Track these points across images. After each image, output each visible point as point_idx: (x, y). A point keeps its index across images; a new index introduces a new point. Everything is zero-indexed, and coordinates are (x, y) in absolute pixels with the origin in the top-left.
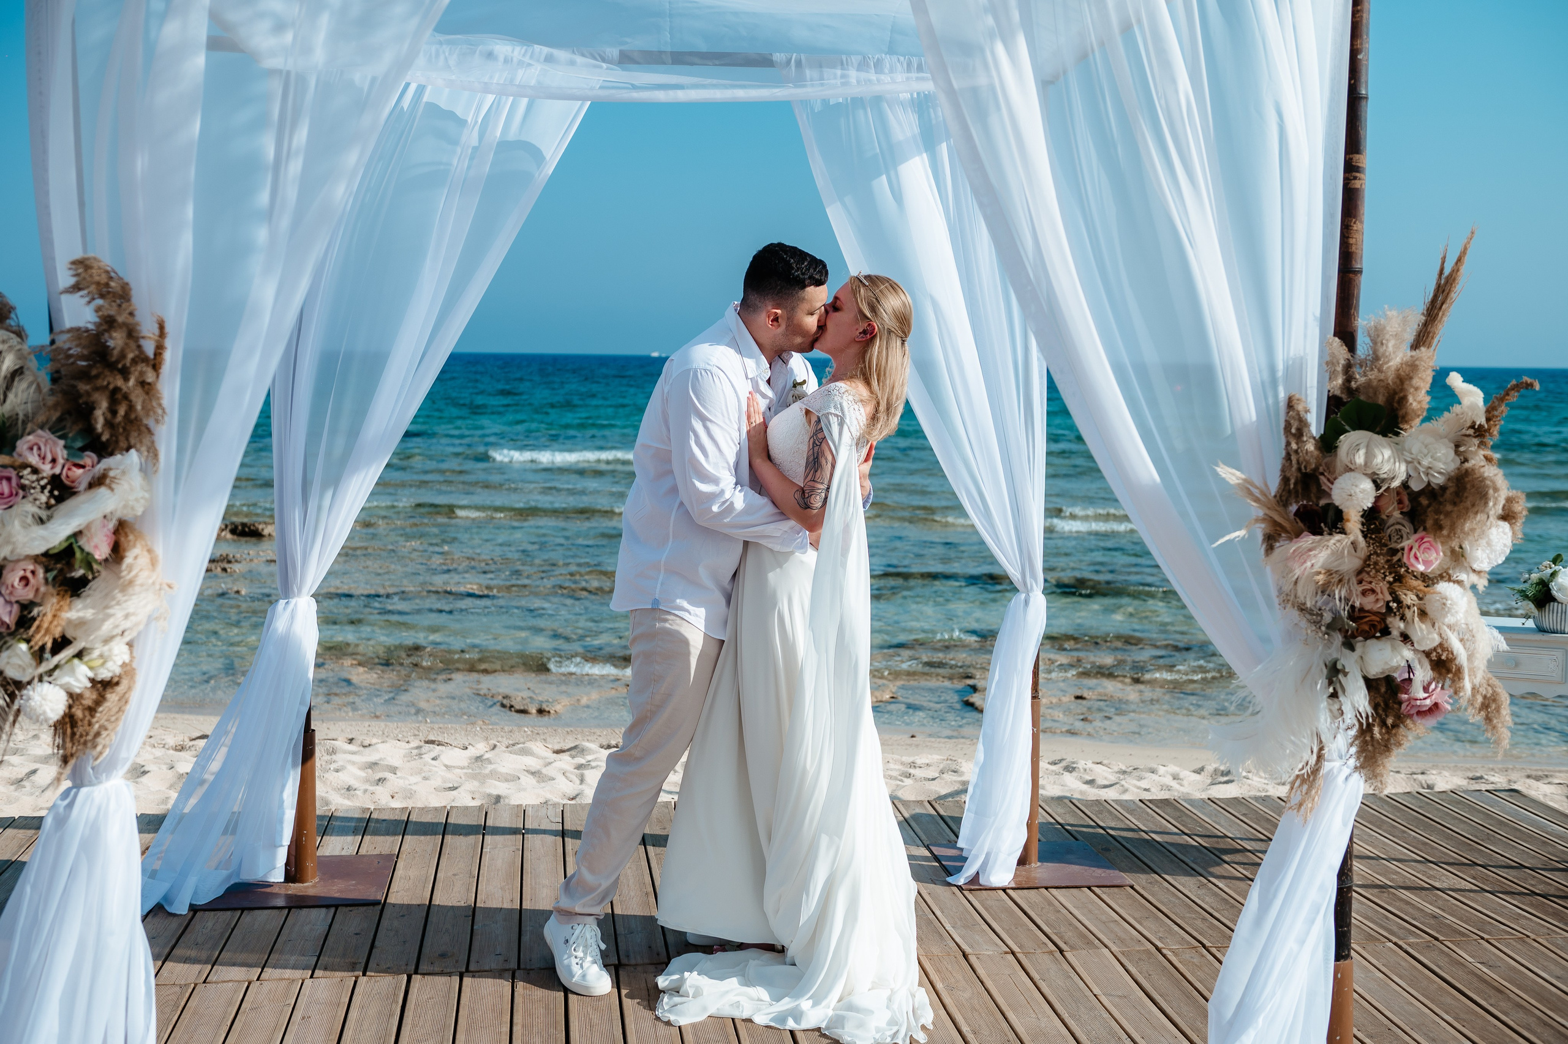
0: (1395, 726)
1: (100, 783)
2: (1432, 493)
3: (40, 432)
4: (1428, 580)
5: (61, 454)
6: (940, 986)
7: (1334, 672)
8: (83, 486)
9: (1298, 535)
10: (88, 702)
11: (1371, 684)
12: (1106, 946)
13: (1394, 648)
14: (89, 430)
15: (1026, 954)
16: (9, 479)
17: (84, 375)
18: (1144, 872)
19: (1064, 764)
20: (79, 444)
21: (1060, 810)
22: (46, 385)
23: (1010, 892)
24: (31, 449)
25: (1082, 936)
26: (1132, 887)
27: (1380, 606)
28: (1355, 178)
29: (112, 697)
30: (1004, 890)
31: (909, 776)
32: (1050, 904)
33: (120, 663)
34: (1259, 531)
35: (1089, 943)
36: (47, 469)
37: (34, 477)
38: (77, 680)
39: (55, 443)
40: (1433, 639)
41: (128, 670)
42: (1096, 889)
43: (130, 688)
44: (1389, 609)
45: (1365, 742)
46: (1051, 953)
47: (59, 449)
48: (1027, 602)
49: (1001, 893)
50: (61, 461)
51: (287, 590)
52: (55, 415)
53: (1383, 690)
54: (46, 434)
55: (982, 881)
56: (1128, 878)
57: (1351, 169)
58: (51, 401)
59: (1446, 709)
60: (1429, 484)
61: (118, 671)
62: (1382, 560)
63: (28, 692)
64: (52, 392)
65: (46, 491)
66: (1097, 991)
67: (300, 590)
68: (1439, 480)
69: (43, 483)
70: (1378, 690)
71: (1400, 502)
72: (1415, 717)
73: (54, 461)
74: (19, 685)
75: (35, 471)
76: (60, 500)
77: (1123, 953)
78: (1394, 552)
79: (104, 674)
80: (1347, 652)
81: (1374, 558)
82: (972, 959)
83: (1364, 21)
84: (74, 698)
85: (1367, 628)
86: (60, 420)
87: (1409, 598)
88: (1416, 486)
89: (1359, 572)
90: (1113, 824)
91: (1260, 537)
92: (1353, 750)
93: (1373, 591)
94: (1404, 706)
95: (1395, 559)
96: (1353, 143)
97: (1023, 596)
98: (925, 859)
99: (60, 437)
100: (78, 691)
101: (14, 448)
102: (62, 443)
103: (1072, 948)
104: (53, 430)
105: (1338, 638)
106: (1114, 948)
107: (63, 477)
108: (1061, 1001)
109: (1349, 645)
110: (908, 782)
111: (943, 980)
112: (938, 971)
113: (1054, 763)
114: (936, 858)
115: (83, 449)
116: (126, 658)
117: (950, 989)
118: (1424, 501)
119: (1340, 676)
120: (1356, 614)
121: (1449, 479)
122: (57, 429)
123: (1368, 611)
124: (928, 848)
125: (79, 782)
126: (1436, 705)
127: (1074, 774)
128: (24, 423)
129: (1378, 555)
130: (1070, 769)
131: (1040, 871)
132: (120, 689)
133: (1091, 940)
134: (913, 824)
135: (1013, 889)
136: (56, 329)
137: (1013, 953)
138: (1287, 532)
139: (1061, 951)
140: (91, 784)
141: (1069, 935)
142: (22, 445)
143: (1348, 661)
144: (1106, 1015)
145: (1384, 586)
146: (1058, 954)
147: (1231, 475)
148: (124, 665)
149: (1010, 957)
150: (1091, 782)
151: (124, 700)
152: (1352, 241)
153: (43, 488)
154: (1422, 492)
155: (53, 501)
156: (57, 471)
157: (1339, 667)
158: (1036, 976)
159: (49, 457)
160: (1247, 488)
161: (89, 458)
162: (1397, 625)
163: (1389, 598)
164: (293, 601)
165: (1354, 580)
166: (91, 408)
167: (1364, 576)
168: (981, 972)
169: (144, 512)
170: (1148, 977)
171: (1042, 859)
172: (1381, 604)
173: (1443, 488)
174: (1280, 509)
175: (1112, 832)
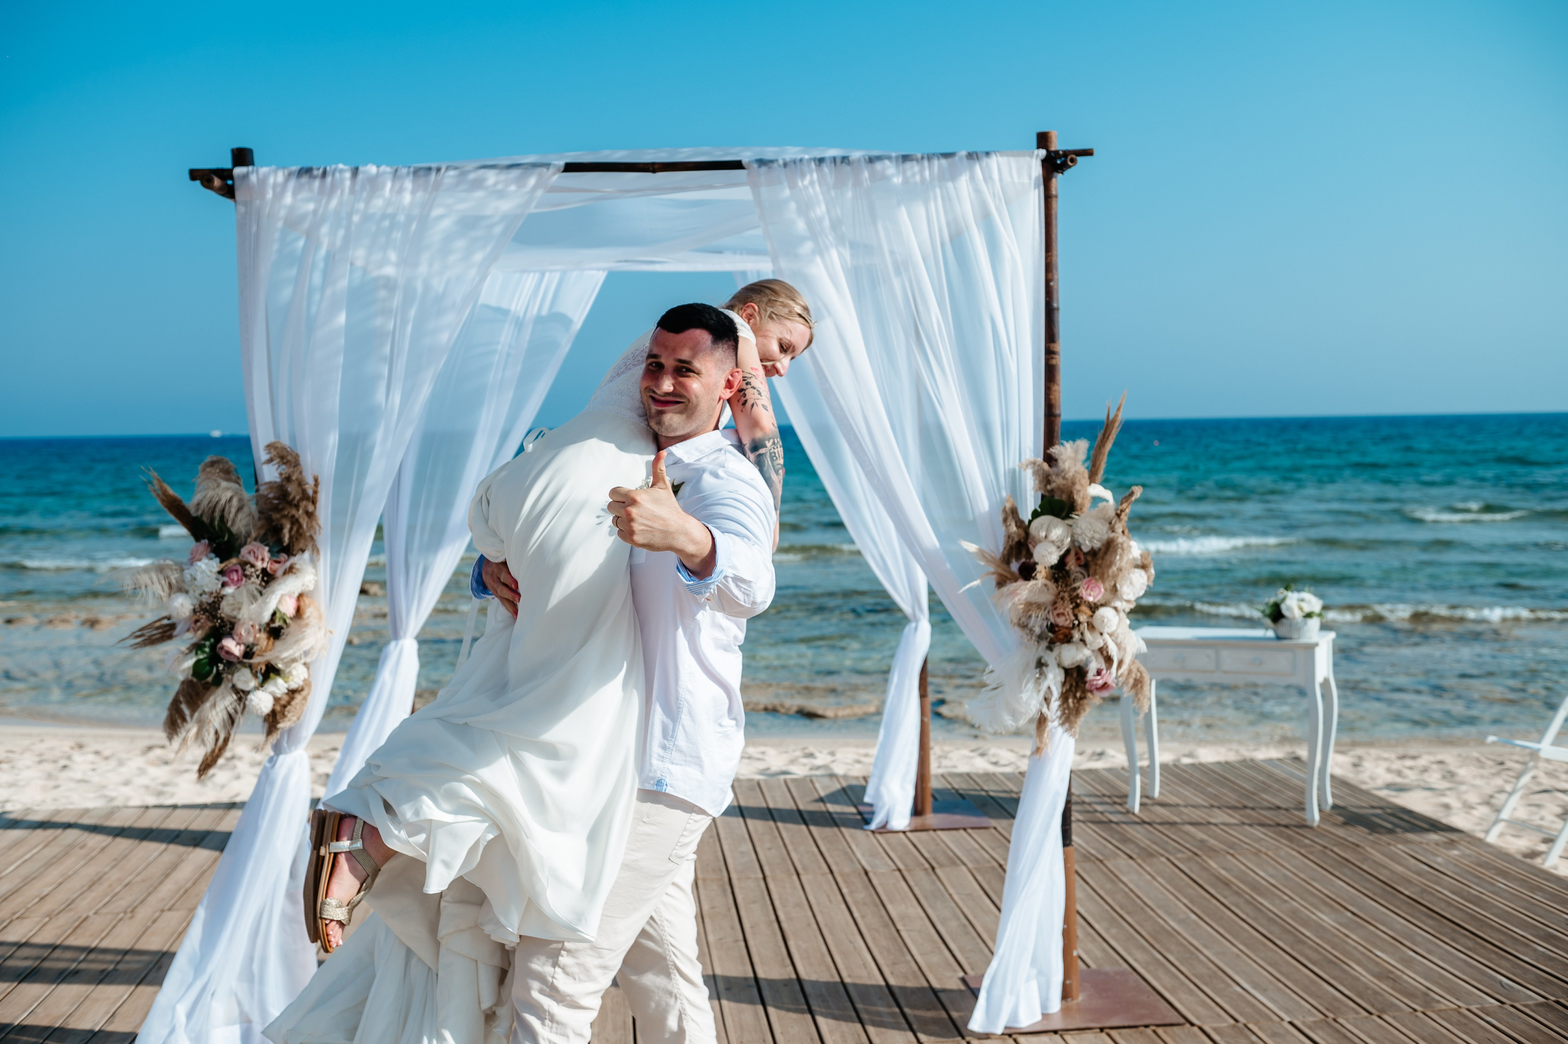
0: (1081, 698)
1: (291, 752)
2: (1093, 553)
3: (254, 543)
4: (1094, 608)
5: (267, 555)
6: (845, 891)
7: (1040, 664)
8: (279, 573)
9: (1016, 581)
10: (283, 702)
11: (1067, 672)
12: (964, 864)
13: (1077, 649)
14: (280, 541)
15: (909, 870)
16: (237, 571)
17: (276, 509)
18: (1005, 818)
19: (980, 751)
20: (276, 549)
21: (958, 780)
22: (256, 515)
23: (909, 834)
24: (250, 553)
25: (950, 859)
26: (995, 828)
27: (1067, 623)
28: (1052, 358)
29: (298, 698)
30: (904, 832)
31: (859, 762)
32: (933, 839)
33: (302, 678)
34: (993, 580)
35: (954, 864)
36: (259, 565)
37: (253, 570)
38: (279, 689)
39: (264, 549)
40: (1099, 643)
41: (307, 683)
42: (970, 831)
43: (308, 694)
44: (1074, 624)
45: (1064, 709)
46: (926, 870)
47: (265, 552)
48: (916, 629)
49: (902, 835)
50: (267, 559)
51: (396, 636)
52: (262, 532)
53: (1075, 675)
54: (258, 544)
55: (889, 827)
56: (993, 822)
57: (1050, 353)
58: (259, 524)
59: (1112, 687)
60: (1092, 548)
61: (301, 683)
62: (1066, 595)
63: (251, 696)
64: (260, 519)
65: (260, 578)
66: (951, 891)
67: (405, 633)
68: (1097, 545)
69: (258, 573)
70: (1072, 675)
71: (1078, 559)
72: (1095, 692)
73: (263, 560)
74: (247, 693)
75: (253, 566)
76: (267, 583)
77: (976, 869)
78: (1075, 589)
79: (294, 686)
80: (1048, 652)
81: (1062, 594)
82: (871, 875)
83: (1054, 262)
84: (277, 700)
85: (1061, 637)
86: (265, 534)
87: (1083, 618)
88: (1085, 549)
89: (1055, 603)
90: (994, 788)
91: (994, 583)
92: (1059, 713)
93: (1063, 614)
94: (1087, 685)
95: (1075, 594)
96: (1051, 336)
97: (913, 625)
98: (853, 814)
99: (266, 545)
100: (279, 696)
101: (239, 552)
102: (267, 548)
103: (941, 866)
104: (262, 541)
105: (1044, 644)
106: (970, 866)
107: (268, 570)
108: (926, 898)
109: (1050, 648)
110: (858, 766)
111: (848, 887)
112: (846, 882)
113: (973, 751)
114: (860, 813)
115: (279, 552)
116: (306, 676)
117: (851, 893)
118: (1089, 558)
119: (1044, 668)
120: (1052, 628)
121: (1103, 545)
122: (263, 540)
123: (1062, 627)
124: (855, 806)
125: (278, 749)
126: (1105, 683)
127: (986, 758)
128: (246, 538)
129: (1065, 592)
130: (983, 755)
131: (931, 818)
132: (304, 693)
133: (955, 861)
134: (849, 792)
135: (912, 831)
136: (260, 482)
137: (899, 870)
138: (1010, 579)
139: (933, 868)
140: (286, 753)
141: (943, 859)
142: (244, 551)
143: (1050, 658)
144: (953, 905)
145: (1071, 612)
146: (930, 870)
147: (972, 547)
148: (305, 680)
149: (897, 873)
150: (995, 764)
151: (305, 699)
152: (1052, 397)
153: (258, 577)
154: (1088, 553)
155: (264, 584)
156: (265, 565)
157: (1043, 661)
158: (912, 883)
159: (260, 557)
160: (982, 554)
161: (283, 556)
162: (1077, 636)
163: (1073, 618)
164: (401, 642)
165: (1049, 608)
166: (281, 528)
167: (1057, 605)
168: (875, 881)
169: (314, 589)
170: (989, 883)
171: (936, 810)
172: (1068, 622)
173: (1100, 549)
174: (1005, 566)
175: (992, 794)
